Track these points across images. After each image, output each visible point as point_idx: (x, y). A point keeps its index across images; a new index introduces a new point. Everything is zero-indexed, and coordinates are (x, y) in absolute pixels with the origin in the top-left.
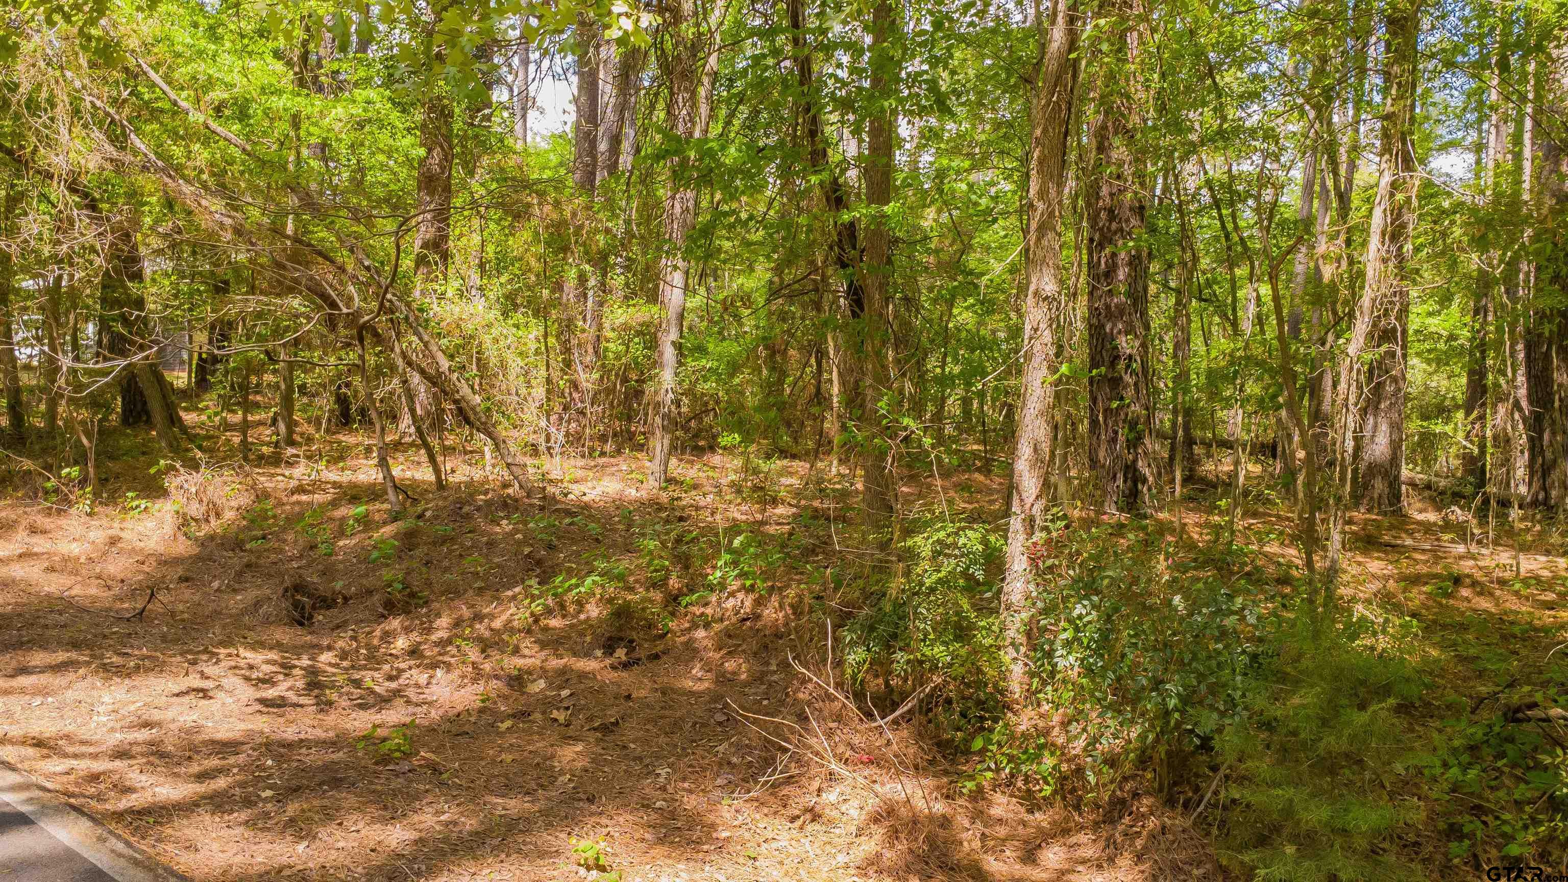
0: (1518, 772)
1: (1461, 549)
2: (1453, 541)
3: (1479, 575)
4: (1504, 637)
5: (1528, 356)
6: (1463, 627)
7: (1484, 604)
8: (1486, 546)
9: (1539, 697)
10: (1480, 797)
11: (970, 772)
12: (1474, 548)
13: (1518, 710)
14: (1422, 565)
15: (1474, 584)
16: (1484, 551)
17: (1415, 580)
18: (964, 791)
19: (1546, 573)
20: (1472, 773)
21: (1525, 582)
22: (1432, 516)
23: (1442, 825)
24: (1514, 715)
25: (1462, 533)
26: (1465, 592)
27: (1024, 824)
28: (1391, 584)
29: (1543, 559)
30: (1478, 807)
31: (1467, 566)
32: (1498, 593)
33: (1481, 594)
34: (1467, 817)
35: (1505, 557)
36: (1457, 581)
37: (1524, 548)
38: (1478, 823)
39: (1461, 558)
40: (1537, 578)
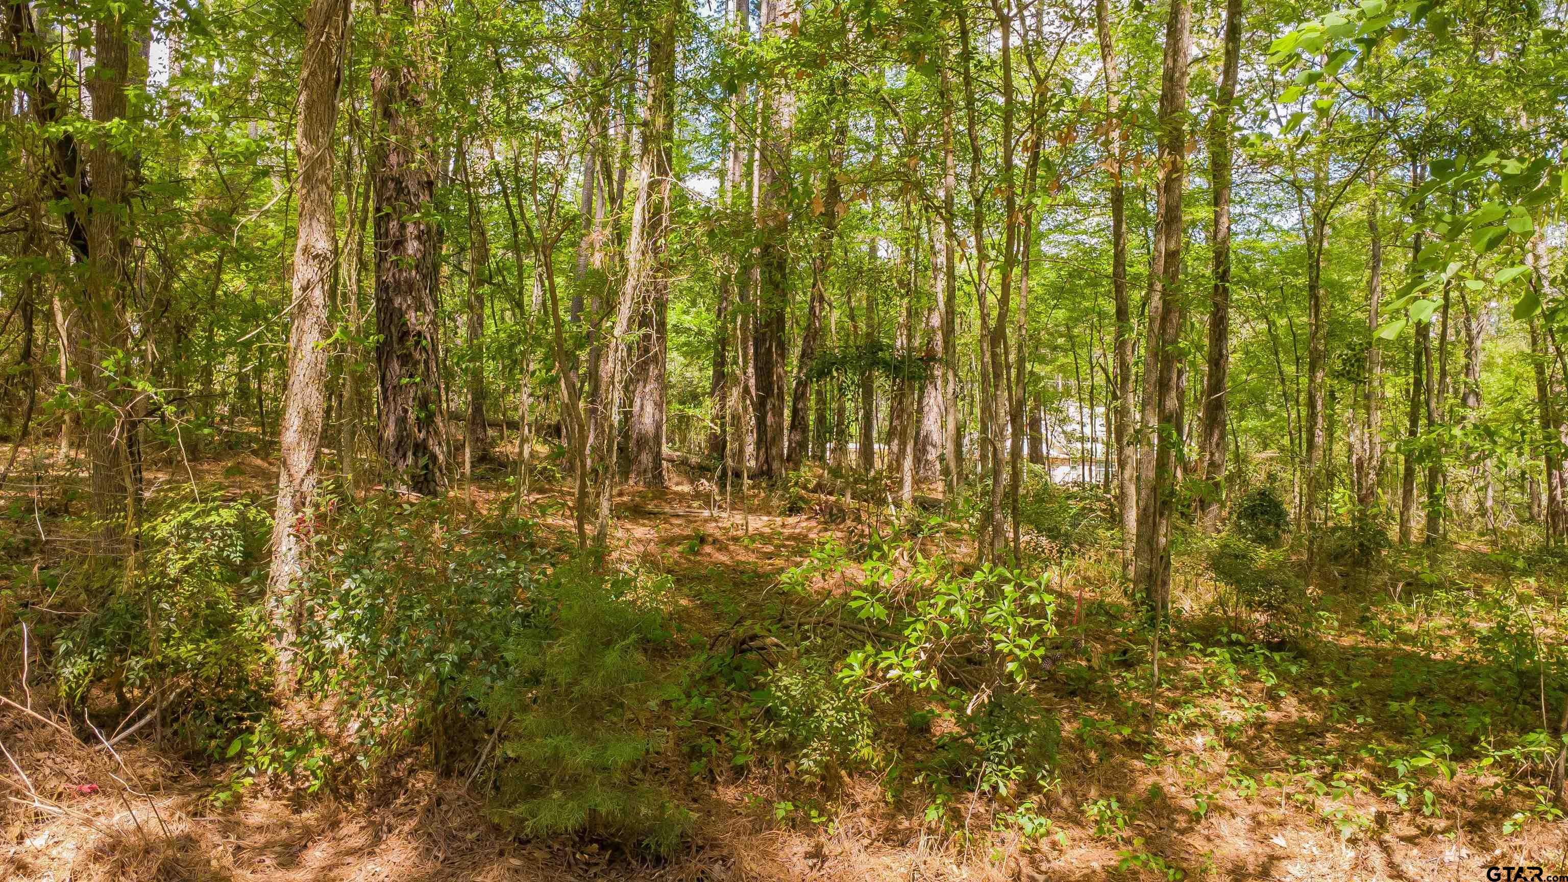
0: (743, 694)
1: (706, 513)
2: (700, 507)
3: (718, 534)
4: (736, 584)
5: (756, 352)
6: (706, 579)
7: (723, 558)
8: (725, 510)
9: (757, 629)
10: (715, 720)
11: (226, 782)
12: (716, 512)
13: (743, 642)
14: (677, 528)
15: (715, 541)
16: (724, 515)
17: (670, 542)
18: (217, 804)
19: (767, 530)
20: (708, 701)
21: (752, 538)
22: (686, 488)
23: (685, 749)
24: (741, 647)
25: (707, 500)
26: (708, 549)
27: (288, 825)
28: (652, 547)
29: (765, 518)
30: (713, 729)
31: (711, 528)
32: (732, 548)
33: (720, 550)
34: (705, 739)
35: (738, 518)
36: (702, 540)
37: (752, 511)
38: (714, 743)
39: (706, 521)
40: (761, 535)
